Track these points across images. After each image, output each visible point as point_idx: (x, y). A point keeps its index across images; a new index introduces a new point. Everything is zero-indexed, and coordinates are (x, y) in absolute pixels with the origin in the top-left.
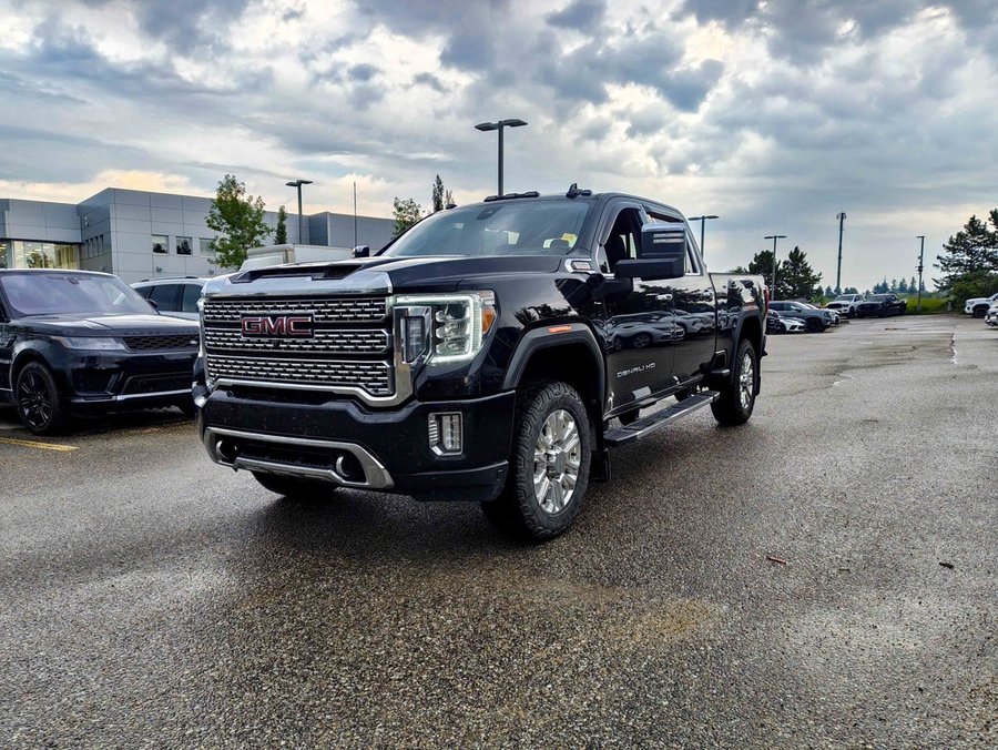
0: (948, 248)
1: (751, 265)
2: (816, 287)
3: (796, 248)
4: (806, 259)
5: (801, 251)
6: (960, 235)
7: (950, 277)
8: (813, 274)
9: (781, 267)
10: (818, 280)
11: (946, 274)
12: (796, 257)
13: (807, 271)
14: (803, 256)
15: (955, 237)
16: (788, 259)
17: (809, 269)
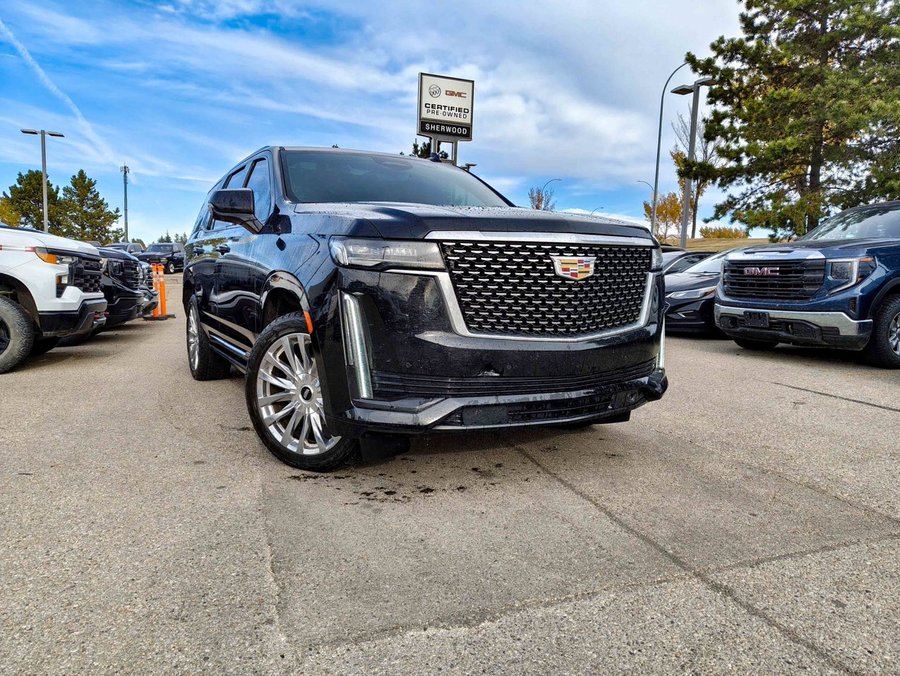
1: (13, 189)
2: (114, 227)
3: (81, 173)
4: (97, 188)
8: (108, 210)
9: (60, 195)
10: (116, 217)
12: (82, 184)
13: (99, 205)
14: (91, 184)
16: (70, 186)
17: (101, 202)
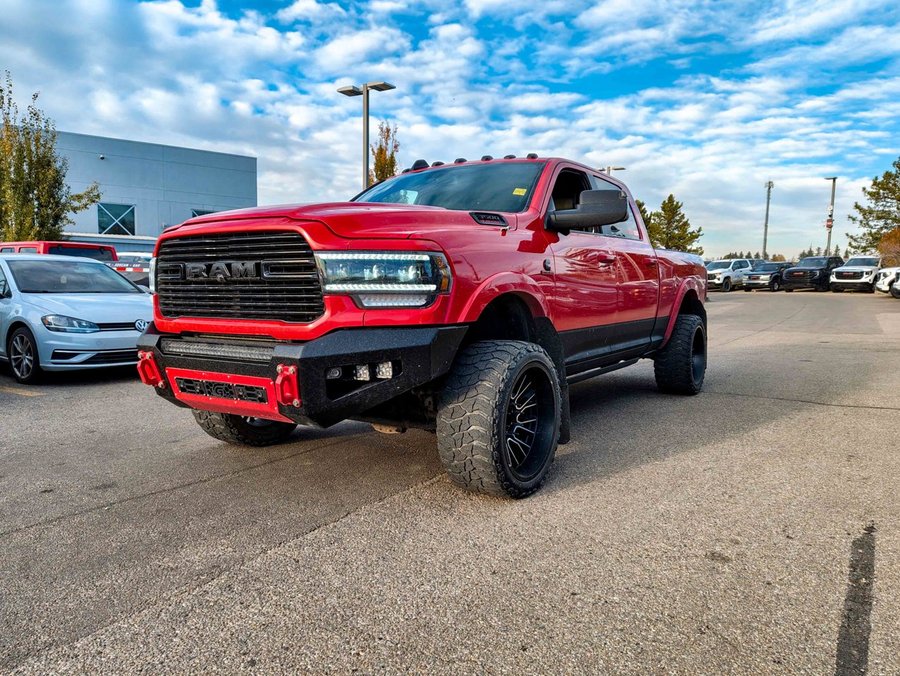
0: (869, 193)
3: (671, 198)
4: (682, 211)
5: (676, 200)
6: (888, 175)
7: (870, 234)
8: (690, 230)
10: (697, 237)
11: (866, 230)
12: (670, 207)
13: (683, 225)
14: (678, 207)
15: (880, 179)
16: (661, 211)
17: (686, 223)
